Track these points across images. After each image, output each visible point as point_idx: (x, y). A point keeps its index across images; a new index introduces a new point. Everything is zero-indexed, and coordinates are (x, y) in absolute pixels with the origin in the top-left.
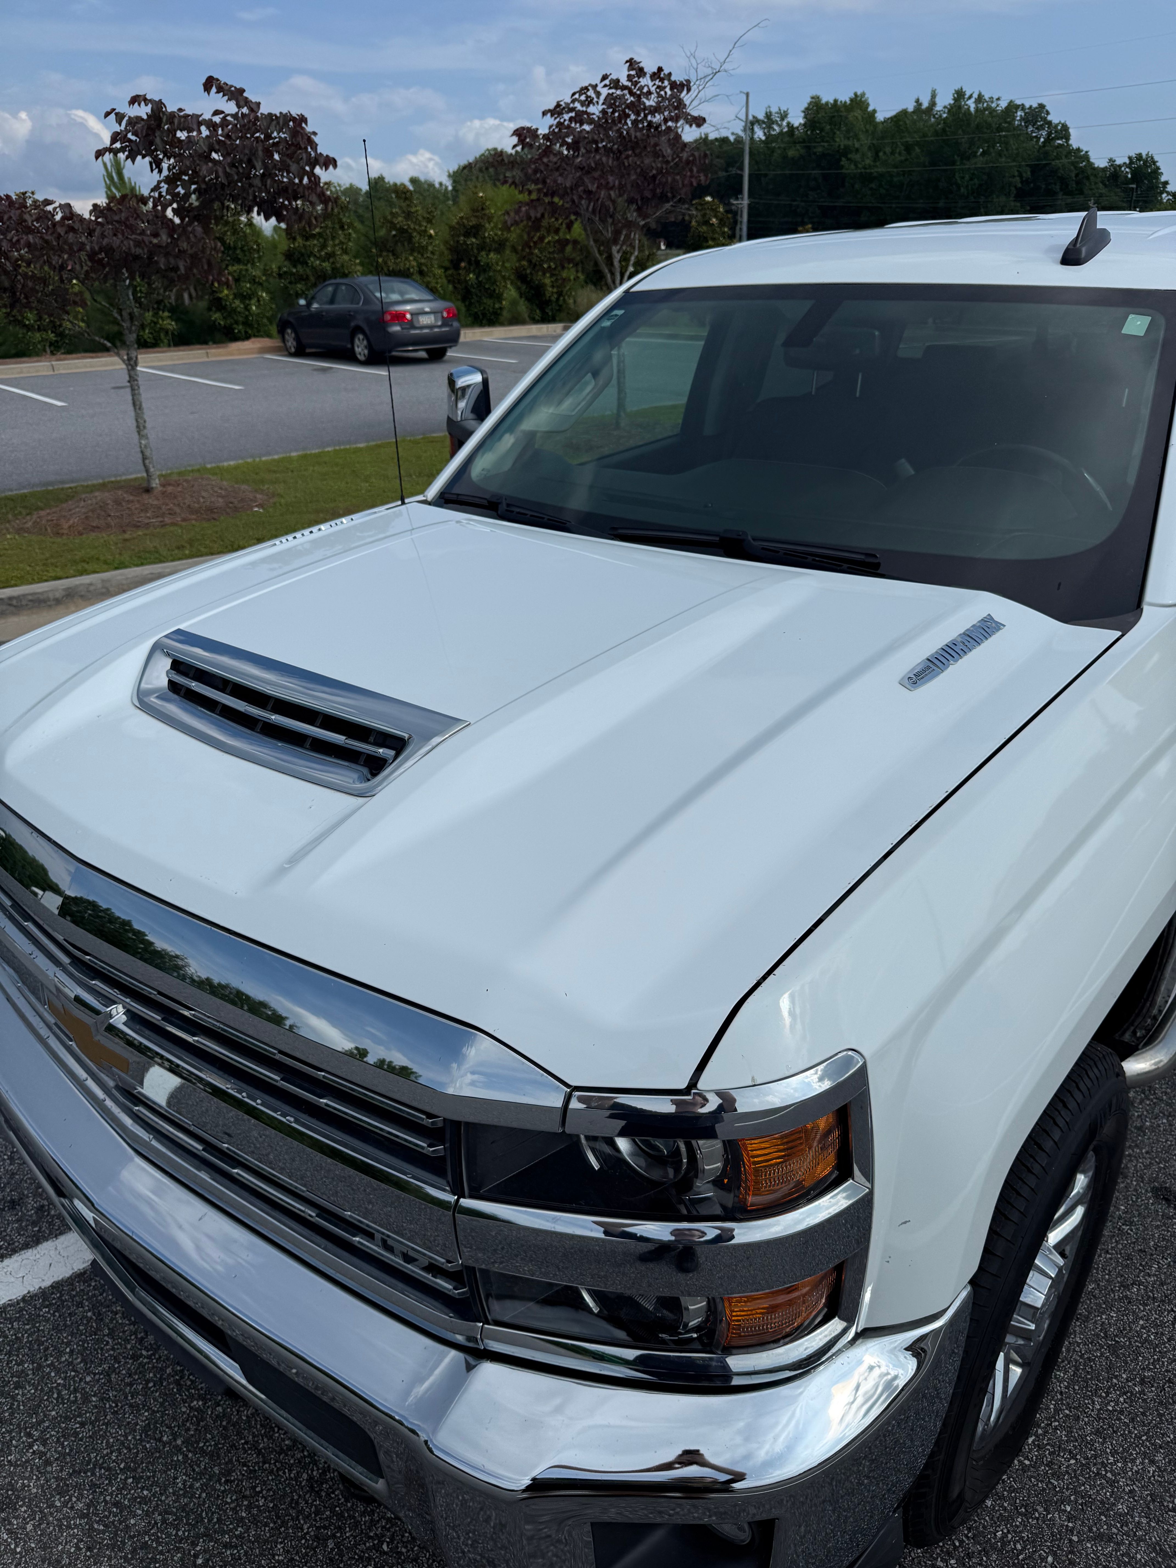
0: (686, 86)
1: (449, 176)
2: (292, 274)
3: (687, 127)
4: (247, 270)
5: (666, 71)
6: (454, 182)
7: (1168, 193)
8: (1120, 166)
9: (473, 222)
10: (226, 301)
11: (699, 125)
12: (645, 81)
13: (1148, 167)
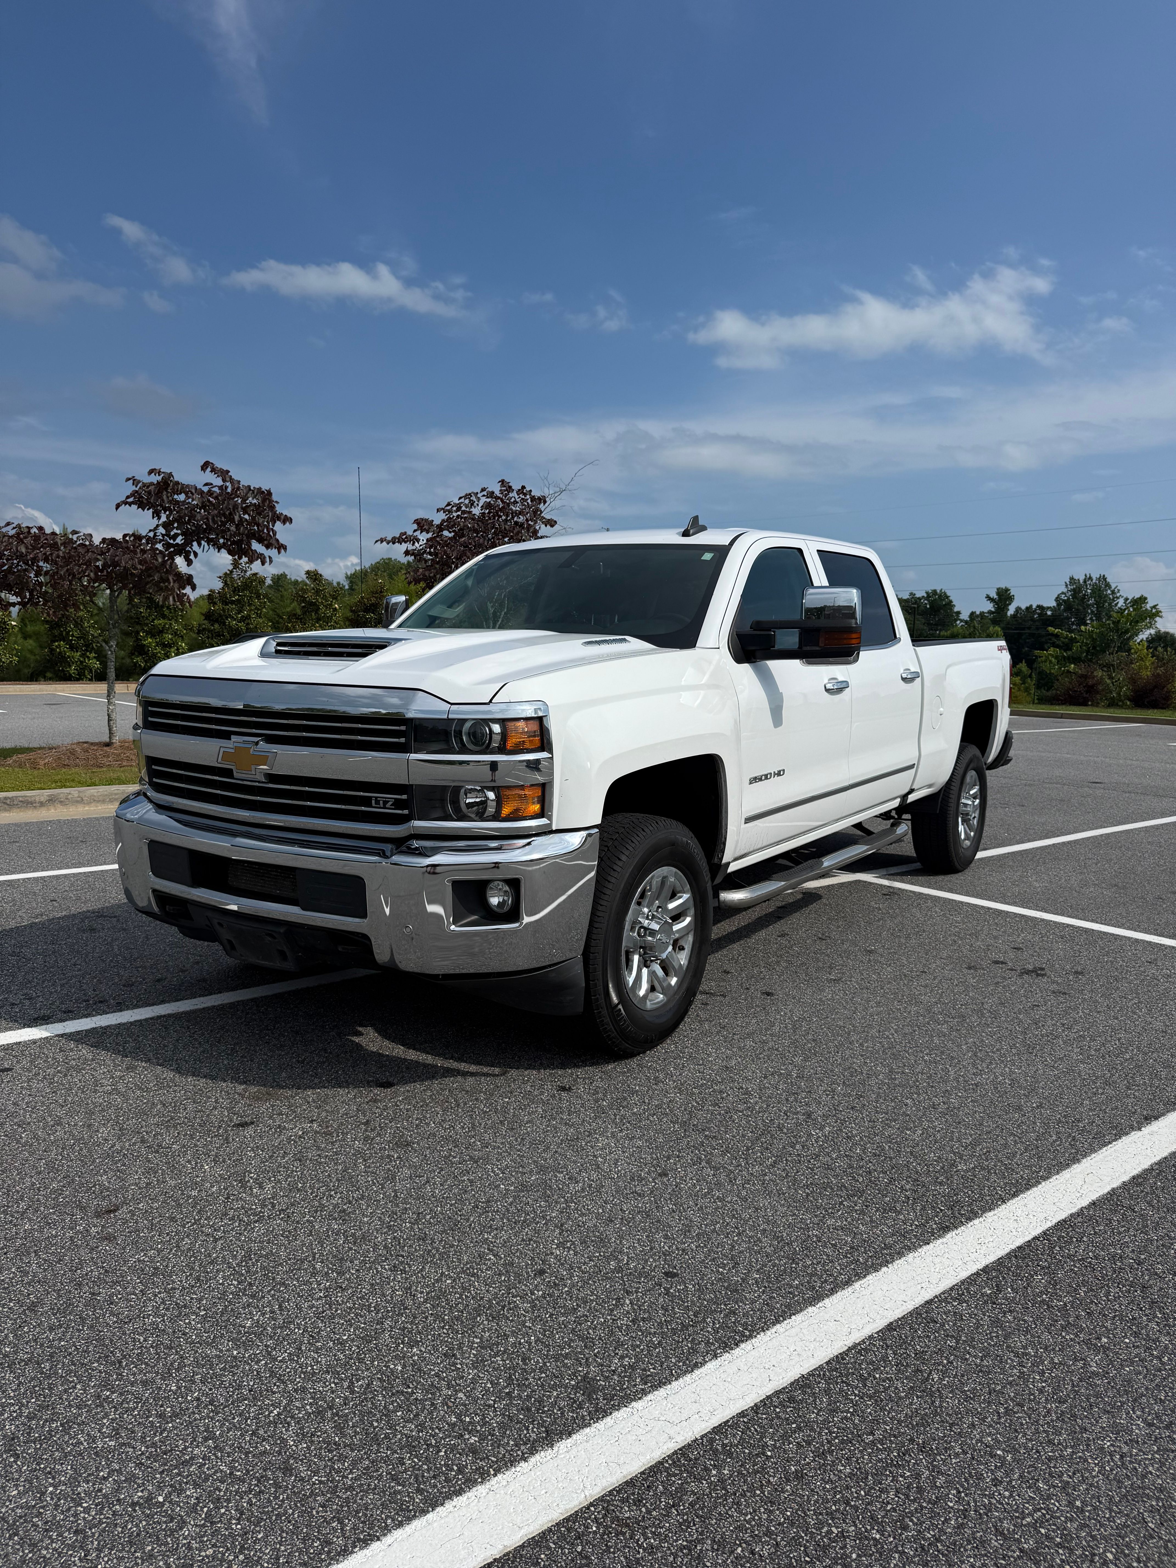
0: (542, 500)
1: (347, 577)
2: (210, 631)
3: (543, 526)
4: (171, 624)
5: (528, 489)
6: (351, 582)
7: (962, 621)
8: (920, 599)
9: (373, 600)
10: (149, 647)
11: (552, 526)
12: (514, 494)
13: (942, 600)
